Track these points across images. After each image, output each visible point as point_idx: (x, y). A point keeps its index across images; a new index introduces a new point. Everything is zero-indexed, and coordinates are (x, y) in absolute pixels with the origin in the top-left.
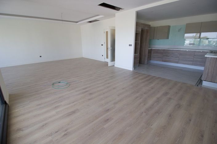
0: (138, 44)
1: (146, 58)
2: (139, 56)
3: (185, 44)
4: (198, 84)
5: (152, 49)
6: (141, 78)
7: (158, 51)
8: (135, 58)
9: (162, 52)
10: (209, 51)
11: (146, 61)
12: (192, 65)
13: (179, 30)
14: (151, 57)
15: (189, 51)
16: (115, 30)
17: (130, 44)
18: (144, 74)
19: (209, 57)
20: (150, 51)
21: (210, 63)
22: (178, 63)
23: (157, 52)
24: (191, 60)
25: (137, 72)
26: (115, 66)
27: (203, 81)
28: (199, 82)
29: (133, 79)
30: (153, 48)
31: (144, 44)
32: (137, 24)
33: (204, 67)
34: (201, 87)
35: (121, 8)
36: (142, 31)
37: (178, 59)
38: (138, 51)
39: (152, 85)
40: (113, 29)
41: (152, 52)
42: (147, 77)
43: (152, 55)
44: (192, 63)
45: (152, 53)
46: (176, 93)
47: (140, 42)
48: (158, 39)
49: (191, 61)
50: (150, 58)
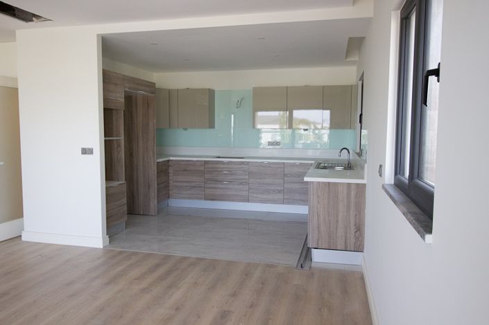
0: (119, 146)
1: (153, 193)
2: (125, 188)
3: (260, 144)
4: (301, 261)
5: (168, 161)
6: (136, 272)
7: (188, 168)
8: (110, 197)
9: (202, 168)
10: (313, 162)
11: (153, 203)
12: (283, 202)
13: (239, 104)
14: (167, 186)
15: (269, 163)
16: (16, 90)
17: (87, 146)
18: (149, 255)
19: (313, 182)
20: (164, 169)
21: (318, 197)
22: (248, 201)
23: (186, 170)
24: (279, 189)
25: (121, 253)
26: (25, 237)
27: (312, 250)
28: (304, 253)
29: (108, 284)
30: (171, 158)
31: (141, 144)
32: (108, 79)
33: (307, 207)
34: (310, 267)
35: (38, 17)
36: (129, 99)
37: (246, 187)
38: (121, 170)
39: (177, 295)
40: (10, 85)
41: (171, 171)
42: (158, 266)
43: (171, 182)
44: (280, 196)
45: (171, 175)
46: (251, 306)
47: (122, 138)
48: (185, 129)
49: (279, 192)
50: (164, 191)
